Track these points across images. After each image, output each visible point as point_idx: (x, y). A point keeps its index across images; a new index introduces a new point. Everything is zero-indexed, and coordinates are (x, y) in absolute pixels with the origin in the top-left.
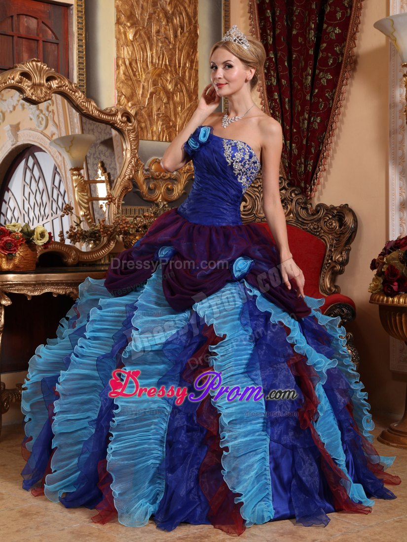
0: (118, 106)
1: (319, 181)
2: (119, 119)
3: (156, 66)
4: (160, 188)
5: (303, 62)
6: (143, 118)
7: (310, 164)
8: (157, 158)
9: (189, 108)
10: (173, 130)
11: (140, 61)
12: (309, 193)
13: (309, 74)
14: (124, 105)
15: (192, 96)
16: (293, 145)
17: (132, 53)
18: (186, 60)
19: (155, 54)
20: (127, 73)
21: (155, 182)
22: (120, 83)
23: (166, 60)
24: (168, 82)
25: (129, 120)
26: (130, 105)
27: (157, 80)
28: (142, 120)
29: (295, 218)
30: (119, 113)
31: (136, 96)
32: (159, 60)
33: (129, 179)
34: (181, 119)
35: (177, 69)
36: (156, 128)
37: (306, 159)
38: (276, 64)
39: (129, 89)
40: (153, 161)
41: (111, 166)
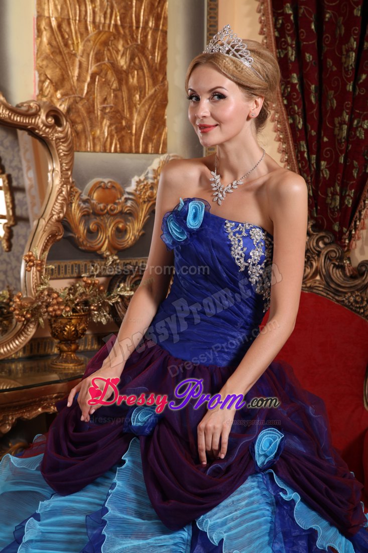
0: (40, 97)
1: (364, 222)
2: (43, 122)
3: (101, 28)
4: (105, 230)
5: (343, 28)
6: (79, 116)
7: (349, 195)
8: (100, 179)
9: (152, 96)
10: (127, 133)
11: (75, 20)
12: (347, 241)
13: (352, 49)
14: (49, 96)
15: (157, 76)
16: (323, 163)
17: (62, 8)
18: (148, 15)
19: (99, 7)
20: (54, 43)
21: (98, 220)
22: (43, 60)
23: (116, 17)
24: (120, 53)
25: (58, 123)
26: (59, 95)
27: (102, 51)
28: (78, 120)
29: (324, 282)
30: (42, 110)
31: (69, 80)
32: (105, 18)
33: (59, 221)
34: (139, 114)
35: (133, 32)
36: (101, 130)
37: (343, 186)
38: (297, 26)
39: (58, 70)
40: (95, 185)
41: (14, 164)
